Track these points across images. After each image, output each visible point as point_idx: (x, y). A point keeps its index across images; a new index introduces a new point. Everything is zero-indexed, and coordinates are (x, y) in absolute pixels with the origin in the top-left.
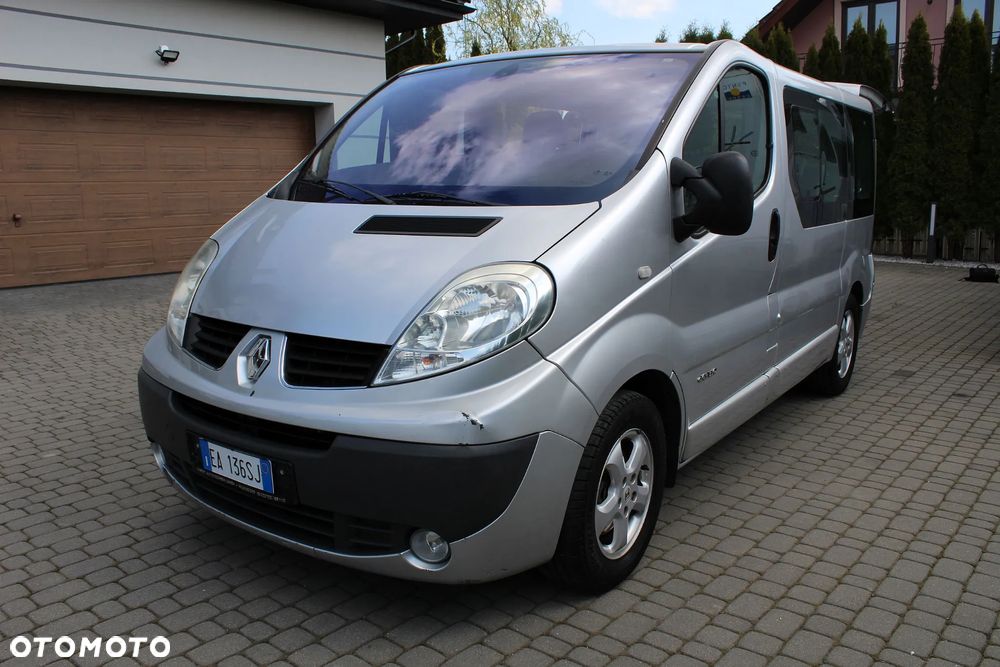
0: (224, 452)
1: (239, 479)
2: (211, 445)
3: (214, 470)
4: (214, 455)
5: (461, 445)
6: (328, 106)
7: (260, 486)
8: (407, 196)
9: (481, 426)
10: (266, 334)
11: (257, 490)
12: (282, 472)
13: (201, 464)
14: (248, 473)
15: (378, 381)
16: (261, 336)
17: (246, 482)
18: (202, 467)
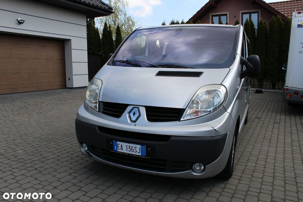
0: (124, 144)
1: (131, 153)
2: (118, 143)
3: (118, 150)
4: (120, 146)
5: (212, 137)
6: (70, 40)
7: (140, 154)
8: (163, 65)
9: (217, 131)
10: (137, 107)
11: (138, 155)
12: (149, 149)
13: (113, 149)
14: (134, 150)
15: (182, 119)
16: (134, 108)
17: (134, 153)
18: (113, 150)
